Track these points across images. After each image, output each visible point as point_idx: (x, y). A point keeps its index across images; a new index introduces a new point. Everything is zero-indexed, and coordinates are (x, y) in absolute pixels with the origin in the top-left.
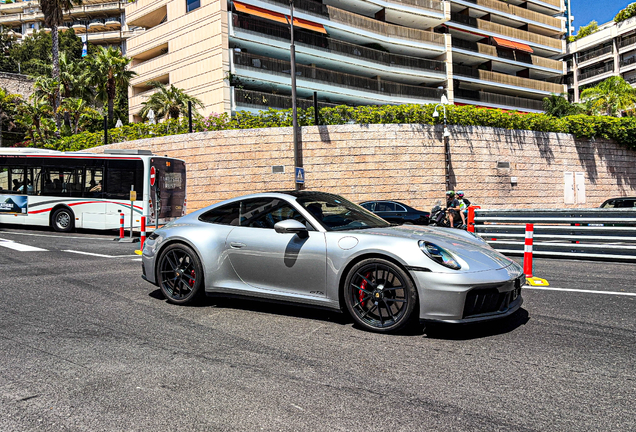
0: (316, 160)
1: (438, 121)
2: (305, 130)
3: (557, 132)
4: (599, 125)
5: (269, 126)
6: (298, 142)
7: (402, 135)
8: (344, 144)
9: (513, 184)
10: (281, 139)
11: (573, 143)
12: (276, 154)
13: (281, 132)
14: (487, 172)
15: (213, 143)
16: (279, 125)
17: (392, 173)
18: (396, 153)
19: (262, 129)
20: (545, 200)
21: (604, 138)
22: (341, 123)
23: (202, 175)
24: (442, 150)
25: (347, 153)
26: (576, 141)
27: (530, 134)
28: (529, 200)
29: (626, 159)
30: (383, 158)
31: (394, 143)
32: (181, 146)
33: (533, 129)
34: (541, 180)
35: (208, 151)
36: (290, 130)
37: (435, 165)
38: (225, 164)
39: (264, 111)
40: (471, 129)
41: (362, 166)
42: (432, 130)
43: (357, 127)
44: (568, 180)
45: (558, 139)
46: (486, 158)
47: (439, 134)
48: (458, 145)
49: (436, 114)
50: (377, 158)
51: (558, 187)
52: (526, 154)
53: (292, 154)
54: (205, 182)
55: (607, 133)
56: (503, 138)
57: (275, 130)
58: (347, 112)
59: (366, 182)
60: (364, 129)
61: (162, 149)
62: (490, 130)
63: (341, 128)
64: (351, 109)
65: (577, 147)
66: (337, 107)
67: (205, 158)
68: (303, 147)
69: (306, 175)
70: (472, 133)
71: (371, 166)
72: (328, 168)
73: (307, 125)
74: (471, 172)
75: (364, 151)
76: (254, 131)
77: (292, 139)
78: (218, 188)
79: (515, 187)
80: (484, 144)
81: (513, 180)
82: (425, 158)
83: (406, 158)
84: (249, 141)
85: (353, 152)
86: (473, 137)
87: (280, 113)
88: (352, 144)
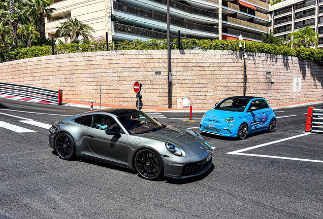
0: (179, 69)
1: (241, 50)
2: (173, 51)
3: (292, 56)
4: (310, 53)
5: (153, 49)
6: (170, 59)
7: (224, 56)
8: (194, 60)
9: (272, 83)
10: (160, 56)
11: (298, 62)
12: (157, 65)
13: (160, 52)
14: (261, 76)
15: (121, 57)
16: (158, 49)
17: (218, 77)
18: (220, 65)
19: (149, 51)
20: (285, 91)
21: (311, 60)
22: (192, 49)
23: (114, 75)
24: (242, 65)
25: (195, 65)
26: (299, 61)
27: (281, 57)
28: (278, 91)
29: (318, 70)
30: (213, 69)
31: (219, 61)
32: (102, 58)
33: (282, 54)
34: (284, 81)
35: (118, 62)
36: (166, 51)
37: (239, 73)
38: (128, 69)
39: (149, 39)
40: (255, 54)
41: (203, 73)
42: (238, 54)
43: (201, 51)
44: (295, 81)
45: (292, 60)
46: (261, 69)
47: (241, 56)
48: (250, 62)
49: (240, 46)
50: (211, 69)
51: (291, 84)
52: (279, 67)
53: (166, 65)
54: (116, 79)
55: (313, 57)
56: (269, 59)
57: (157, 51)
58: (195, 42)
59: (204, 81)
60: (204, 52)
61: (90, 59)
62: (263, 55)
63: (193, 51)
64: (197, 41)
65: (299, 64)
66: (190, 40)
67: (116, 66)
68: (172, 61)
69: (173, 77)
70: (256, 56)
71: (208, 73)
72: (185, 74)
73: (173, 49)
74: (254, 77)
75: (204, 65)
76: (145, 51)
77: (166, 57)
78: (124, 83)
79: (273, 85)
80: (260, 62)
81: (273, 81)
82: (234, 69)
83: (225, 68)
84: (142, 57)
85: (199, 65)
86: (256, 58)
87: (158, 41)
88: (198, 60)
